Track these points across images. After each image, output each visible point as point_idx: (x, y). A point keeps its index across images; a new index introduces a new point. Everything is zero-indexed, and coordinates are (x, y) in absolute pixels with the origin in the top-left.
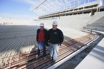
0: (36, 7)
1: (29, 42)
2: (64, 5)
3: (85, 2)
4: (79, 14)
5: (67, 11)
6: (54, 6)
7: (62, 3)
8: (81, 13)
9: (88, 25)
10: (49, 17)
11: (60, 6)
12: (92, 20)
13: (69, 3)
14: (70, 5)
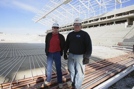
0: (43, 16)
1: (32, 64)
2: (85, 12)
3: (115, 7)
4: (108, 24)
5: (90, 21)
6: (71, 15)
7: (82, 10)
8: (112, 23)
9: (126, 40)
10: (63, 31)
11: (78, 14)
12: (130, 32)
13: (93, 10)
14: (94, 12)
